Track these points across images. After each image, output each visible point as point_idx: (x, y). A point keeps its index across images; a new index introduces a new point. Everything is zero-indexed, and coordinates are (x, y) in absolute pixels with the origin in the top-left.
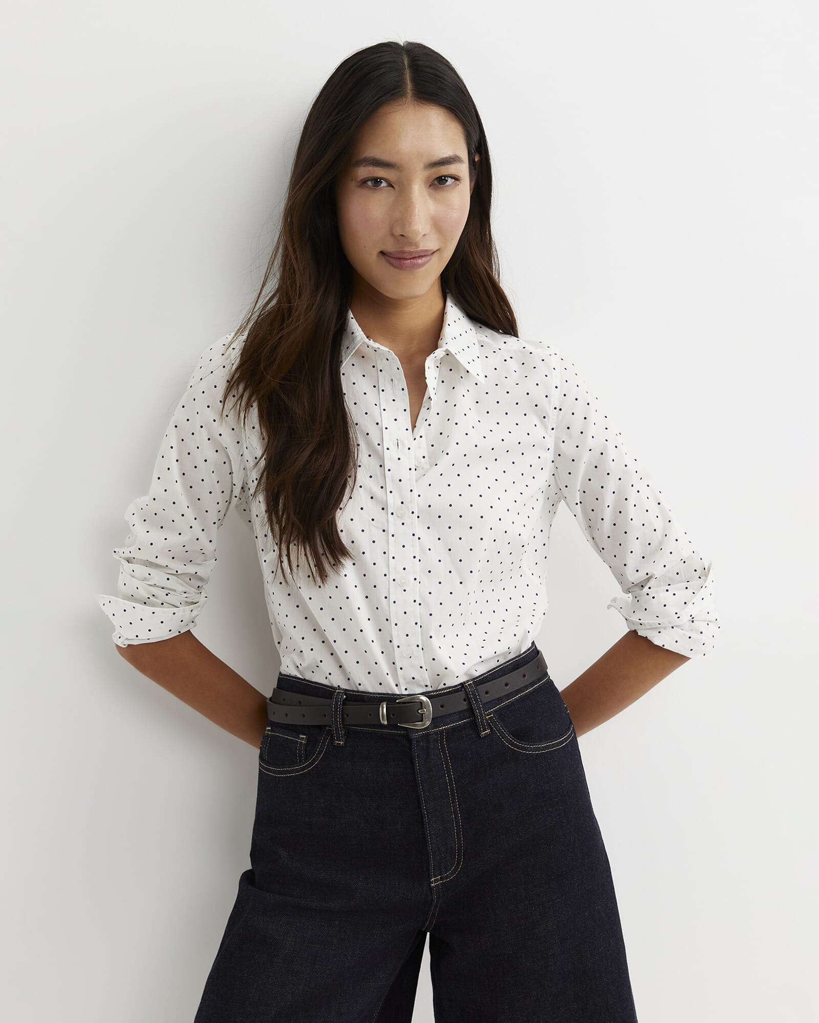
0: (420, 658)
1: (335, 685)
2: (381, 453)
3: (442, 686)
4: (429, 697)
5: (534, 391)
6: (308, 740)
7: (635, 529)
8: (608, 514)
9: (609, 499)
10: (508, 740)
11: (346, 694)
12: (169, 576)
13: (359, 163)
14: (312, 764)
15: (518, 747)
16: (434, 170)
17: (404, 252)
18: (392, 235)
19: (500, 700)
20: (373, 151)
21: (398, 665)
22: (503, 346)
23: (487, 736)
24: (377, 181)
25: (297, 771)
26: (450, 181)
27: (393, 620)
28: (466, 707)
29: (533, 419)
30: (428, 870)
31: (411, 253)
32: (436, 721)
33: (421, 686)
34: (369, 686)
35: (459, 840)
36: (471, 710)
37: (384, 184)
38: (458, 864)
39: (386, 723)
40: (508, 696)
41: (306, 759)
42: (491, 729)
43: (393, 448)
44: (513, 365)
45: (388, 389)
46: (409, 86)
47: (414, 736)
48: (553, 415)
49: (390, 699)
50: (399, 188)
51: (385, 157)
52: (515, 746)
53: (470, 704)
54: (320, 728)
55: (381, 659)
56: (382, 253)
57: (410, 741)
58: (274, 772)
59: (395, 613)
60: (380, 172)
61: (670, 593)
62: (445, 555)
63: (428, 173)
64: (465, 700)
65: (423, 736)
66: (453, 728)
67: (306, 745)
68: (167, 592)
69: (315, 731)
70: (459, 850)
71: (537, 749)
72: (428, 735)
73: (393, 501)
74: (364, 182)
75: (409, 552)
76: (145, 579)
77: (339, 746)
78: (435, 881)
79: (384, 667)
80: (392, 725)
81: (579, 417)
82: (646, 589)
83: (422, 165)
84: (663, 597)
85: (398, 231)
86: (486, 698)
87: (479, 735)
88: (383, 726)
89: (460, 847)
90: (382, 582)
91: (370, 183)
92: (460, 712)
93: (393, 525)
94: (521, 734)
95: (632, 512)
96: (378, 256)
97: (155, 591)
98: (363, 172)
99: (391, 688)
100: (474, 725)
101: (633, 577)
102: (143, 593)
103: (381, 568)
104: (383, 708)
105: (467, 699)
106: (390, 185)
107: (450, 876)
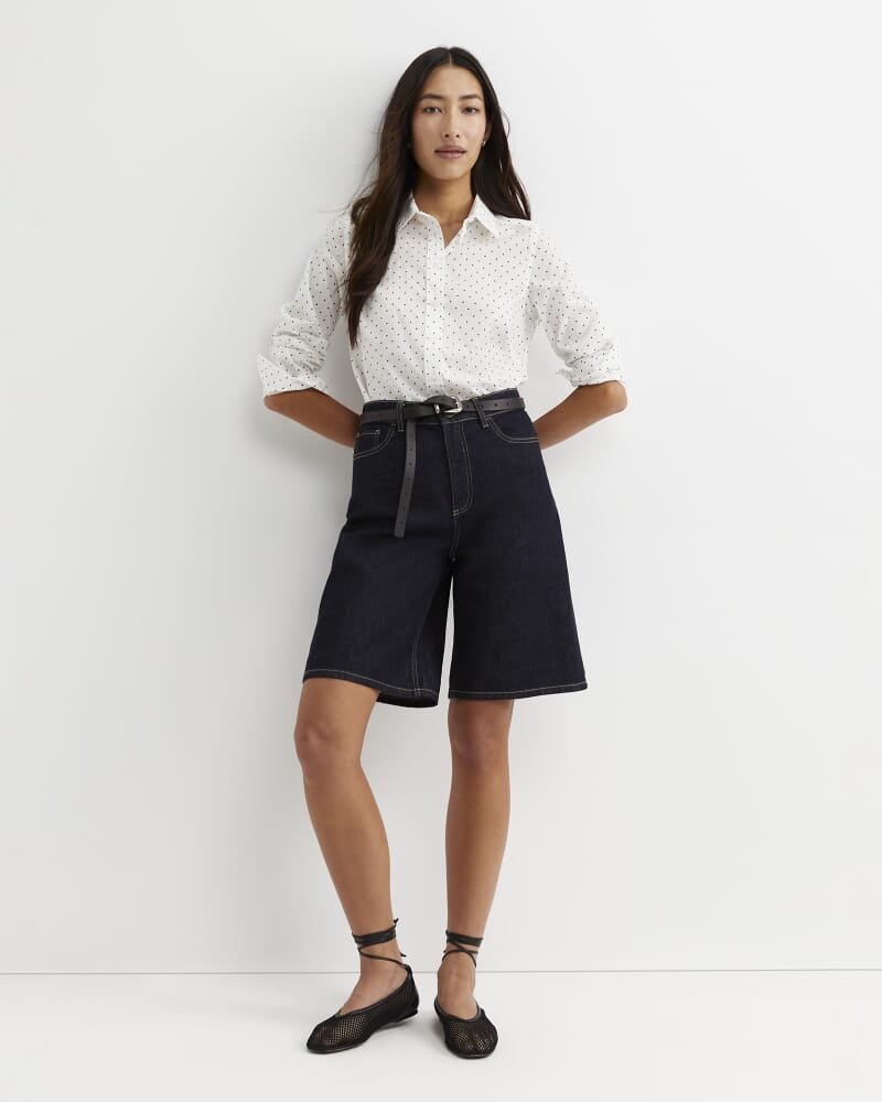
6: (381, 432)
10: (499, 433)
13: (422, 99)
14: (383, 445)
16: (464, 102)
17: (447, 146)
18: (441, 137)
19: (494, 411)
20: (430, 91)
23: (487, 428)
24: (433, 109)
25: (375, 450)
26: (473, 111)
30: (451, 505)
32: (456, 417)
35: (470, 487)
36: (476, 413)
37: (436, 110)
38: (469, 503)
40: (501, 410)
41: (380, 443)
42: (489, 425)
46: (451, 60)
47: (445, 424)
50: (445, 111)
51: (437, 93)
52: (503, 436)
53: (476, 410)
54: (388, 425)
56: (437, 151)
57: (442, 428)
58: (362, 455)
60: (435, 103)
63: (461, 103)
65: (449, 424)
66: (468, 422)
67: (380, 435)
69: (385, 427)
70: (470, 494)
72: (452, 424)
73: (430, 297)
74: (425, 110)
78: (456, 513)
85: (444, 135)
87: (482, 428)
89: (470, 491)
91: (428, 111)
92: (471, 412)
94: (507, 432)
96: (433, 153)
98: (425, 103)
100: (479, 422)
106: (440, 110)
107: (465, 510)
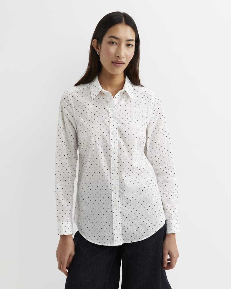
16: (128, 42)
17: (118, 61)
18: (116, 56)
22: (140, 90)
26: (131, 46)
37: (115, 44)
44: (142, 95)
50: (119, 45)
51: (117, 36)
56: (112, 62)
60: (114, 40)
63: (126, 42)
83: (125, 40)
91: (111, 43)
106: (116, 44)
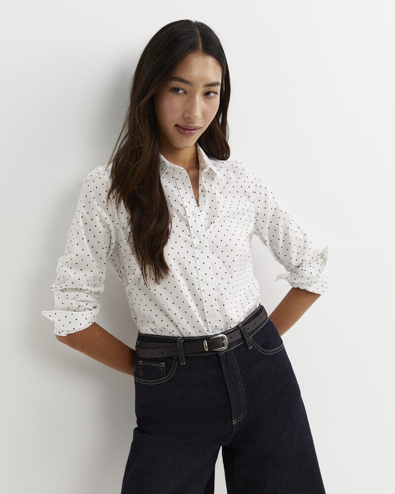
0: (219, 316)
1: (176, 336)
2: (186, 219)
3: (229, 328)
4: (225, 334)
5: (244, 185)
6: (166, 365)
7: (293, 241)
8: (281, 237)
9: (281, 229)
10: (260, 350)
11: (183, 339)
12: (87, 295)
13: (172, 79)
14: (170, 376)
15: (265, 352)
16: (207, 88)
17: (187, 126)
18: (184, 117)
19: (253, 331)
21: (208, 321)
23: (252, 349)
25: (163, 380)
26: (212, 94)
27: (204, 300)
28: (241, 337)
29: (245, 198)
30: (231, 417)
31: (191, 127)
32: (230, 345)
33: (219, 330)
34: (194, 334)
35: (244, 400)
36: (243, 338)
37: (181, 92)
38: (244, 412)
39: (207, 350)
40: (257, 329)
41: (167, 374)
42: (253, 346)
43: (191, 216)
45: (182, 187)
46: (201, 45)
47: (221, 354)
48: (252, 195)
49: (208, 338)
50: (189, 95)
52: (263, 352)
53: (242, 335)
54: (171, 358)
55: (200, 319)
56: (177, 125)
57: (219, 357)
58: (149, 383)
59: (204, 296)
61: (312, 267)
62: (222, 265)
63: (204, 89)
64: (240, 334)
65: (224, 354)
66: (237, 348)
67: (166, 367)
68: (86, 303)
69: (169, 360)
70: (244, 405)
71: (273, 352)
72: (226, 353)
73: (196, 242)
75: (207, 265)
76: (75, 298)
77: (183, 365)
78: (234, 422)
79: (202, 323)
80: (210, 351)
81: (263, 194)
82: (301, 268)
83: (203, 85)
84: (309, 269)
85: (187, 115)
86: (249, 331)
87: (248, 350)
88: (206, 352)
89: (244, 403)
90: (196, 282)
92: (239, 340)
93: (197, 253)
94: (266, 346)
95: (291, 234)
96: (174, 127)
97: (81, 303)
99: (206, 333)
100: (245, 345)
101: (295, 263)
102: (75, 305)
103: (195, 275)
104: (205, 343)
105: (241, 333)
106: (185, 92)
107: (241, 418)
